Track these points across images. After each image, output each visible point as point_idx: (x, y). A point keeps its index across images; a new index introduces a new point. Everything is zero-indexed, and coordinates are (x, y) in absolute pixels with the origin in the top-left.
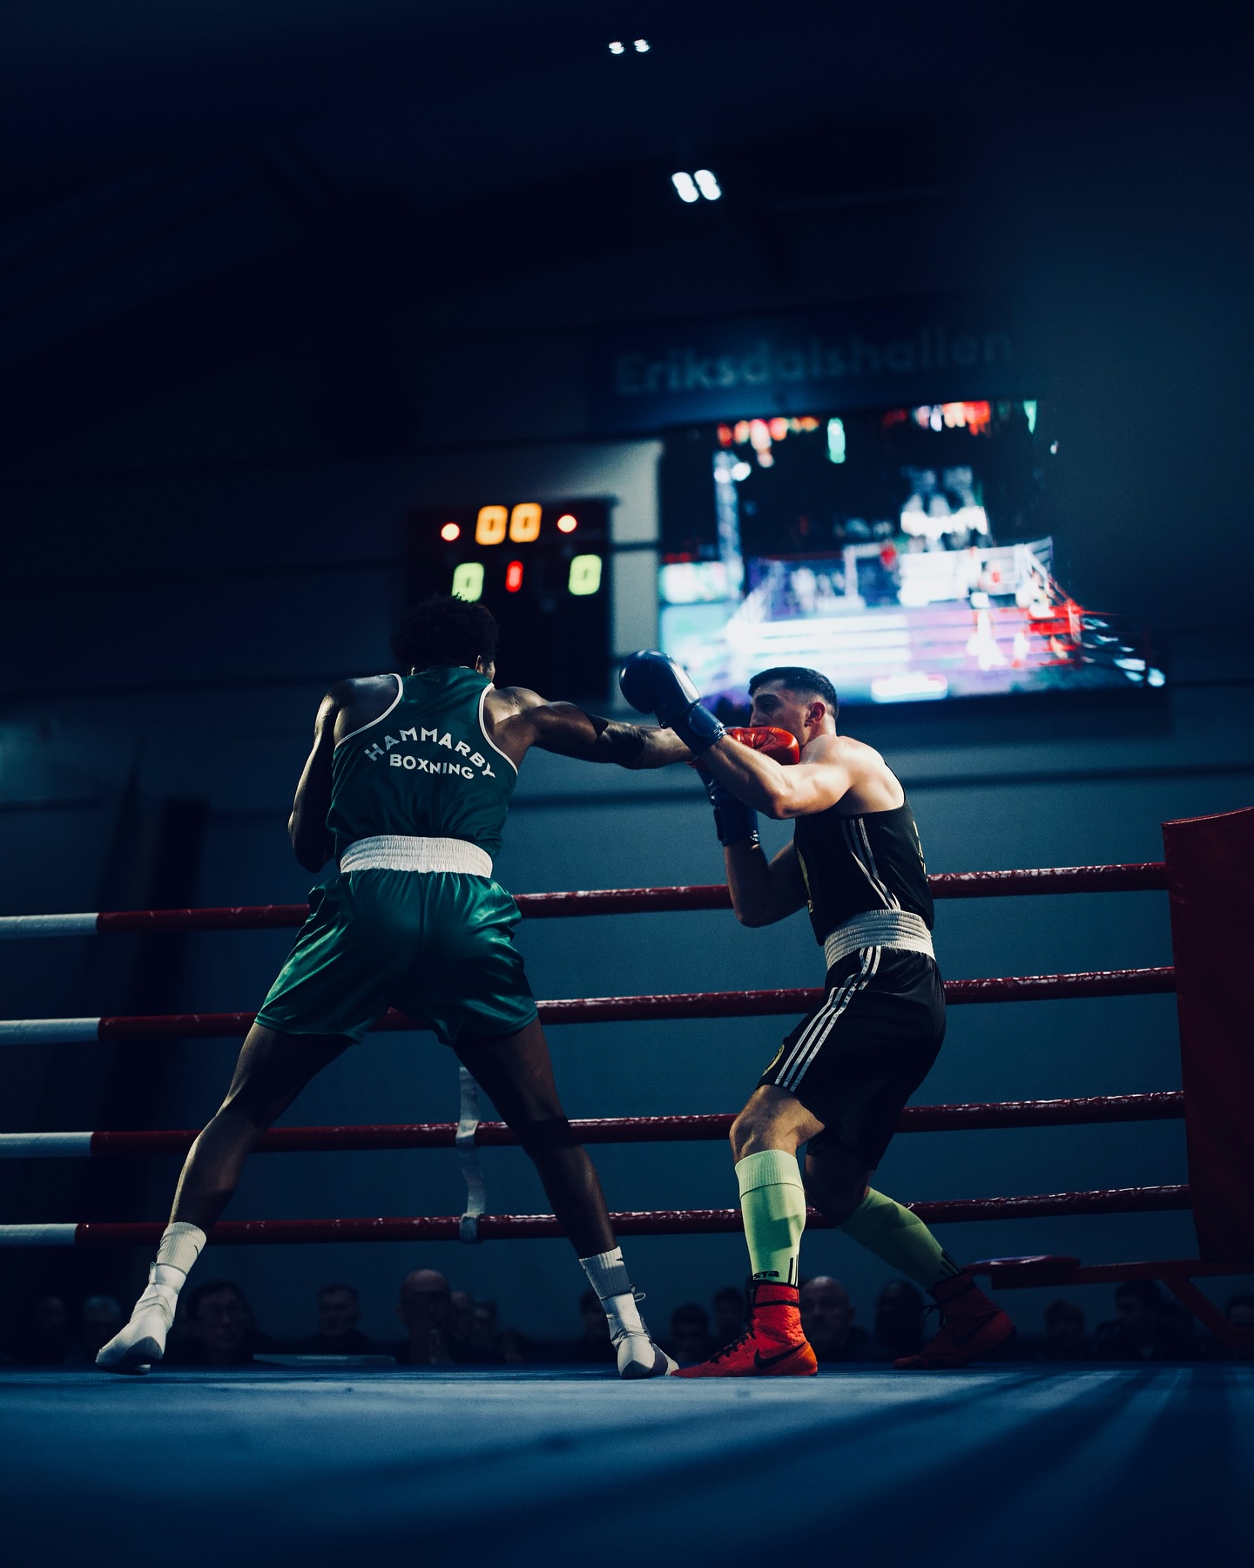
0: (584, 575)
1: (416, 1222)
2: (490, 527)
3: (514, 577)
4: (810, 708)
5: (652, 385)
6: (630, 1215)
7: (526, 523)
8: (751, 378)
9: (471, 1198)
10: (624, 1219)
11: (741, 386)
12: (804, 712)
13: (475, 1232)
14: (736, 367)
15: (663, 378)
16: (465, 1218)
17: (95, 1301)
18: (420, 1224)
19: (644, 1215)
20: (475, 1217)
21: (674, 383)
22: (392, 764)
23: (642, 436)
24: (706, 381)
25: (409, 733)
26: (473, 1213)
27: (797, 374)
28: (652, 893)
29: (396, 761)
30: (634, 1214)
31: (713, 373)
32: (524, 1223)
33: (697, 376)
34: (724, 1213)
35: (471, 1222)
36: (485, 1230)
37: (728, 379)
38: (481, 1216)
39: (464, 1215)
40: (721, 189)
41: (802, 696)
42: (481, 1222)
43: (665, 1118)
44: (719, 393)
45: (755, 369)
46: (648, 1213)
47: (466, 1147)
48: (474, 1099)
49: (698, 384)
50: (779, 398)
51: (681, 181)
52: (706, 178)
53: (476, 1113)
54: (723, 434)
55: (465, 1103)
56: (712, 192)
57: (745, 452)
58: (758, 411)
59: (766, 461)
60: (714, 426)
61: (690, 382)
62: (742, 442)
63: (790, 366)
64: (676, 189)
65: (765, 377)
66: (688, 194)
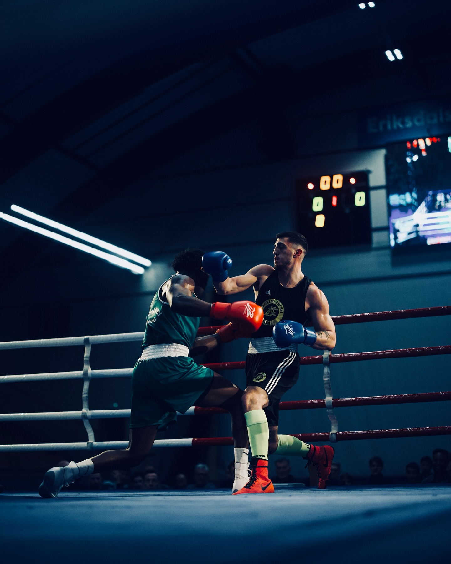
0: (360, 199)
1: (313, 435)
2: (325, 183)
3: (334, 201)
4: (296, 251)
5: (381, 128)
6: (391, 430)
7: (338, 181)
8: (417, 124)
9: (332, 427)
10: (389, 432)
11: (414, 126)
12: (294, 252)
13: (335, 438)
14: (412, 120)
15: (385, 126)
16: (331, 433)
17: (200, 465)
18: (314, 435)
20: (335, 433)
21: (389, 127)
23: (379, 147)
24: (401, 126)
26: (334, 431)
27: (435, 121)
28: (391, 313)
31: (403, 123)
32: (352, 434)
33: (398, 124)
34: (425, 428)
35: (334, 435)
36: (339, 437)
37: (409, 125)
38: (337, 432)
39: (331, 432)
40: (403, 56)
41: (295, 246)
42: (337, 435)
43: (404, 395)
44: (406, 129)
45: (419, 120)
46: (397, 429)
47: (329, 408)
48: (330, 389)
49: (398, 127)
50: (428, 131)
51: (388, 53)
52: (397, 52)
53: (331, 395)
54: (408, 145)
55: (327, 391)
56: (400, 56)
57: (417, 151)
58: (420, 136)
59: (424, 154)
60: (405, 142)
61: (395, 127)
62: (416, 147)
63: (432, 118)
64: (387, 57)
65: (422, 123)
66: (391, 58)
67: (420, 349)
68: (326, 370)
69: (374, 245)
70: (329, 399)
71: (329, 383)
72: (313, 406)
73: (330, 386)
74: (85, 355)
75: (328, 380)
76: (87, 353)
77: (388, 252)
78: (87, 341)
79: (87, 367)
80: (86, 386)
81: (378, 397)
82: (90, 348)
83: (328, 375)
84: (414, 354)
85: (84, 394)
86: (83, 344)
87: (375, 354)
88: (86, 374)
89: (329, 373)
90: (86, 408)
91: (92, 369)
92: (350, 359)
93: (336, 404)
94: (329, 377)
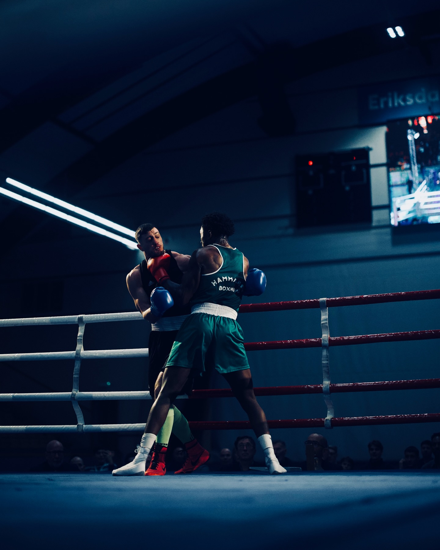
1: (309, 421)
5: (382, 106)
6: (388, 417)
8: (418, 101)
9: (328, 412)
10: (386, 418)
11: (415, 103)
13: (330, 425)
14: (413, 98)
15: (386, 103)
16: (326, 419)
19: (393, 416)
20: (330, 419)
21: (390, 105)
22: (220, 290)
23: (380, 125)
24: (402, 103)
25: (225, 278)
26: (329, 417)
27: (436, 99)
28: (391, 295)
29: (221, 288)
30: (389, 416)
31: (405, 100)
32: (348, 420)
33: (399, 101)
34: (423, 415)
35: (328, 421)
36: (333, 423)
37: (410, 102)
38: (332, 418)
39: (326, 418)
40: (404, 33)
42: (332, 421)
44: (407, 107)
45: (420, 98)
46: (394, 416)
47: (326, 393)
48: (328, 373)
49: (399, 104)
50: (430, 109)
51: (390, 31)
52: (399, 29)
53: (329, 379)
54: (410, 122)
55: (324, 375)
56: (401, 34)
57: (418, 129)
58: (422, 114)
59: (426, 132)
60: (407, 119)
61: (396, 104)
62: (417, 125)
63: (433, 96)
64: (388, 34)
65: (424, 101)
66: (392, 35)
67: (422, 332)
68: (325, 353)
69: (374, 224)
70: (326, 383)
71: (328, 367)
72: (309, 391)
73: (328, 369)
74: (79, 334)
75: (327, 364)
76: (81, 333)
77: (388, 230)
78: (80, 319)
79: (80, 347)
80: (77, 366)
81: (376, 382)
82: (84, 327)
83: (327, 359)
84: (415, 337)
85: (75, 374)
86: (78, 323)
87: (376, 336)
88: (78, 354)
89: (328, 356)
90: (75, 388)
91: (85, 349)
92: (349, 342)
93: (333, 389)
94: (327, 360)
